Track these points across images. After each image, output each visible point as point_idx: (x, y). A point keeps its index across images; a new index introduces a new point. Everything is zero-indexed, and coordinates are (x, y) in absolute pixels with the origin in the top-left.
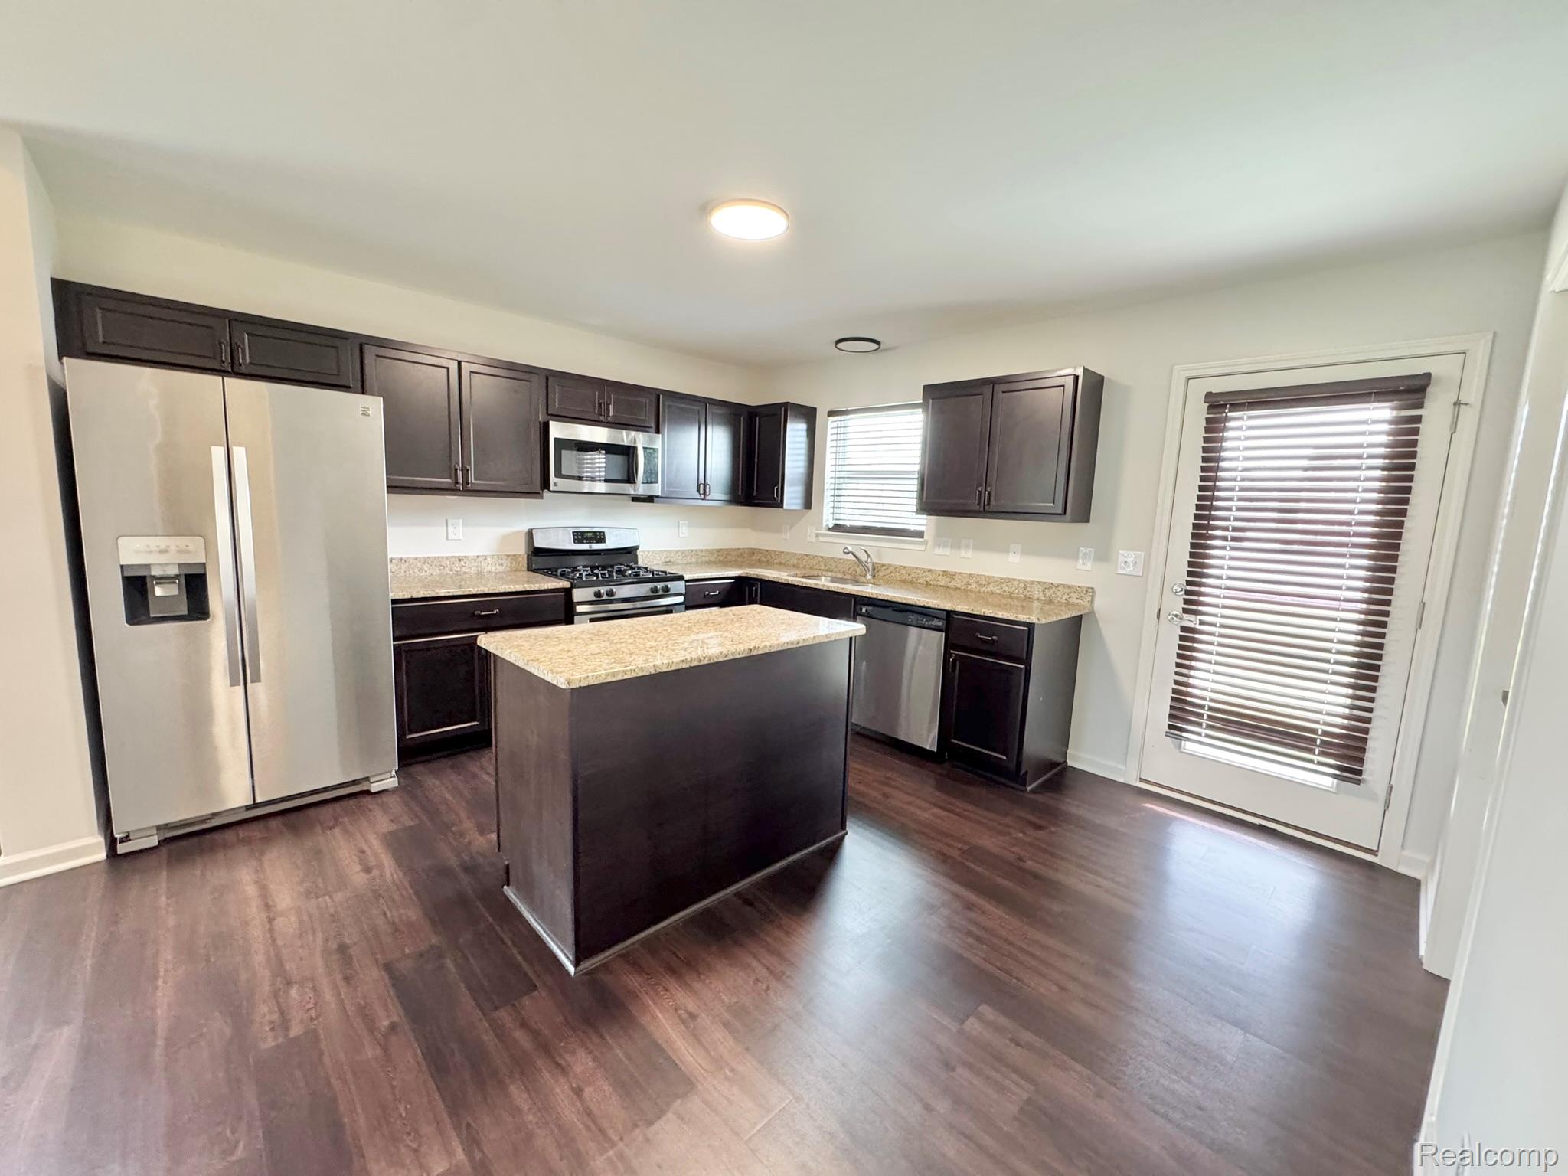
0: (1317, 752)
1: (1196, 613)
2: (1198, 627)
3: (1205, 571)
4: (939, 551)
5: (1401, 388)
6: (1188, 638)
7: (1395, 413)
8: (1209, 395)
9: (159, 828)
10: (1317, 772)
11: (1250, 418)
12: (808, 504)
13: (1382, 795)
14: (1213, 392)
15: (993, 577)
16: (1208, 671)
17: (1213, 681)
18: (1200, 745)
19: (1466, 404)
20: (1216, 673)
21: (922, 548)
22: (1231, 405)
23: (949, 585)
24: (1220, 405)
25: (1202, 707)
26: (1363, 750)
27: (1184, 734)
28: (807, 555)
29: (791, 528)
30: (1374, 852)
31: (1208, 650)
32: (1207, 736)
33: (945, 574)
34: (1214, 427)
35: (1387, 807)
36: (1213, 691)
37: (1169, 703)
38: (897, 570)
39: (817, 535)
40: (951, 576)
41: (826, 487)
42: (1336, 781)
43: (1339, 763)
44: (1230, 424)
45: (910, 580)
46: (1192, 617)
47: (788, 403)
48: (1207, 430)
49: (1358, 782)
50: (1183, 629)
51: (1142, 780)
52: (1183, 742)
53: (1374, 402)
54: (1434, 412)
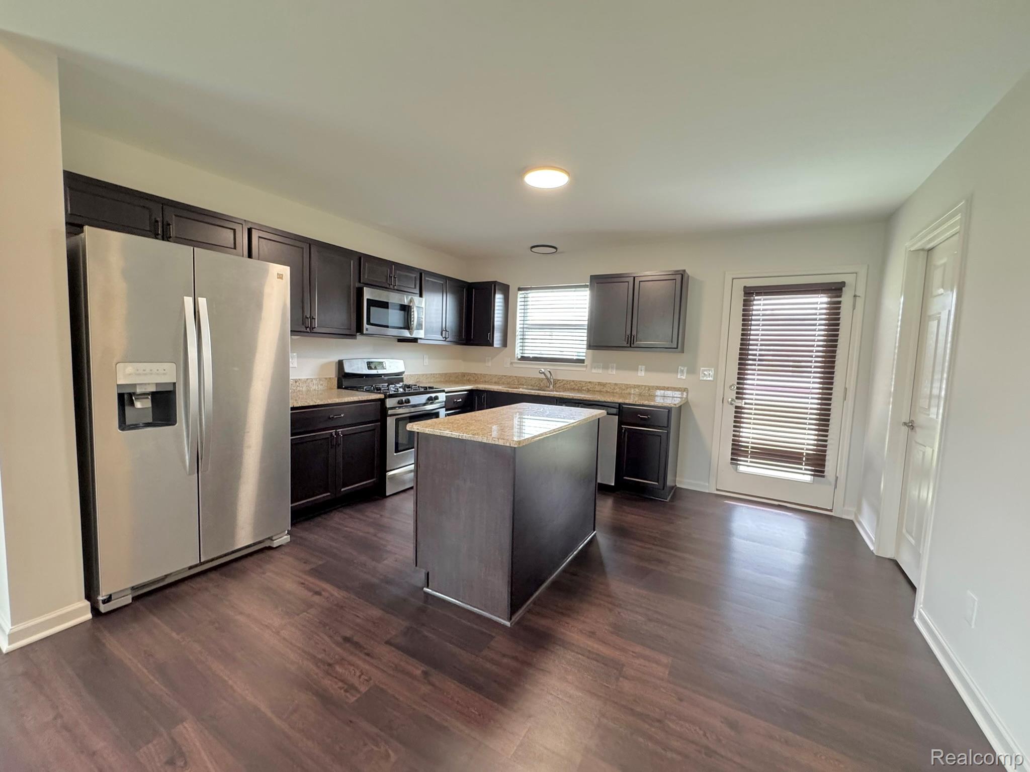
0: (804, 464)
1: (742, 399)
2: (743, 406)
3: (746, 376)
4: (594, 371)
5: (833, 288)
6: (738, 410)
7: (829, 299)
8: (745, 287)
9: (133, 588)
10: (804, 474)
11: (764, 300)
12: (505, 343)
13: (833, 482)
14: (747, 286)
15: (630, 385)
16: (750, 428)
17: (753, 433)
18: (747, 467)
19: (859, 296)
20: (753, 429)
21: (584, 369)
22: (756, 293)
23: (602, 390)
24: (750, 293)
25: (747, 447)
26: (825, 460)
27: (739, 462)
28: (505, 376)
29: (491, 359)
30: (831, 511)
31: (749, 417)
32: (751, 462)
33: (599, 384)
34: (747, 304)
35: (836, 487)
36: (753, 438)
37: (730, 447)
38: (568, 383)
39: (512, 363)
40: (604, 385)
41: (517, 334)
42: (812, 477)
43: (813, 468)
44: (755, 302)
45: (577, 388)
46: (740, 401)
47: (496, 281)
48: (744, 305)
49: (823, 476)
50: (737, 407)
51: (717, 490)
52: (738, 466)
53: (822, 294)
54: (846, 299)
